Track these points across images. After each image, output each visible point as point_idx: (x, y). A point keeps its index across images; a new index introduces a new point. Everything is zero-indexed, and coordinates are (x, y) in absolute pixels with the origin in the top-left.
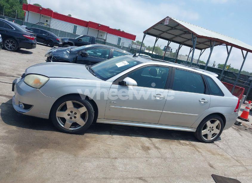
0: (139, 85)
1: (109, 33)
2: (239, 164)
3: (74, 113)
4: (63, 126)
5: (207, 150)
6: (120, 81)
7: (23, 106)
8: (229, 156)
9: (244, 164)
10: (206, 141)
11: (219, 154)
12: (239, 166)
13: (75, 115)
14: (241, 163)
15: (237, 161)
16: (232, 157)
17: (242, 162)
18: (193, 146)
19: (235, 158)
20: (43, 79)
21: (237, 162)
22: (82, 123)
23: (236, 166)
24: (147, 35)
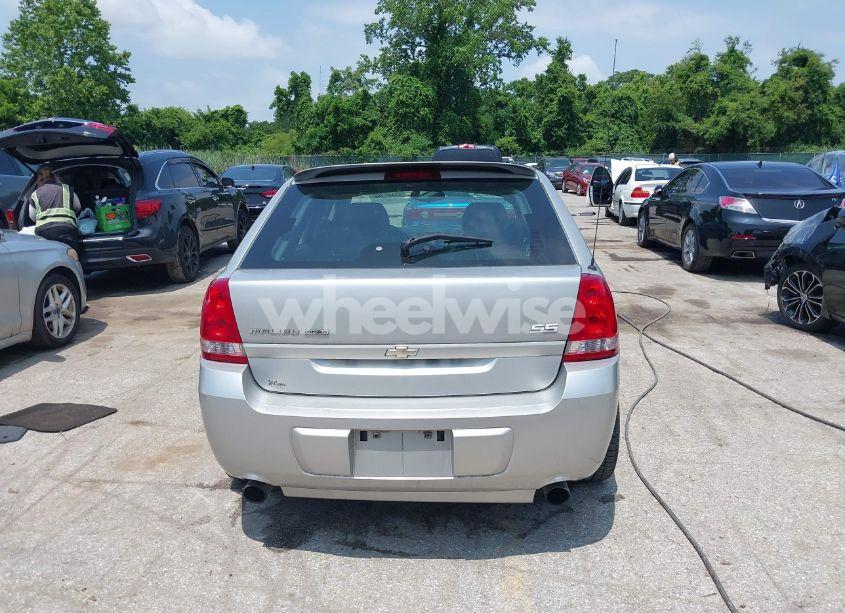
2: (82, 474)
8: (130, 476)
9: (66, 488)
11: (161, 460)
12: (77, 470)
14: (79, 486)
15: (95, 481)
16: (120, 482)
17: (78, 491)
19: (109, 488)
21: (92, 476)
23: (87, 464)
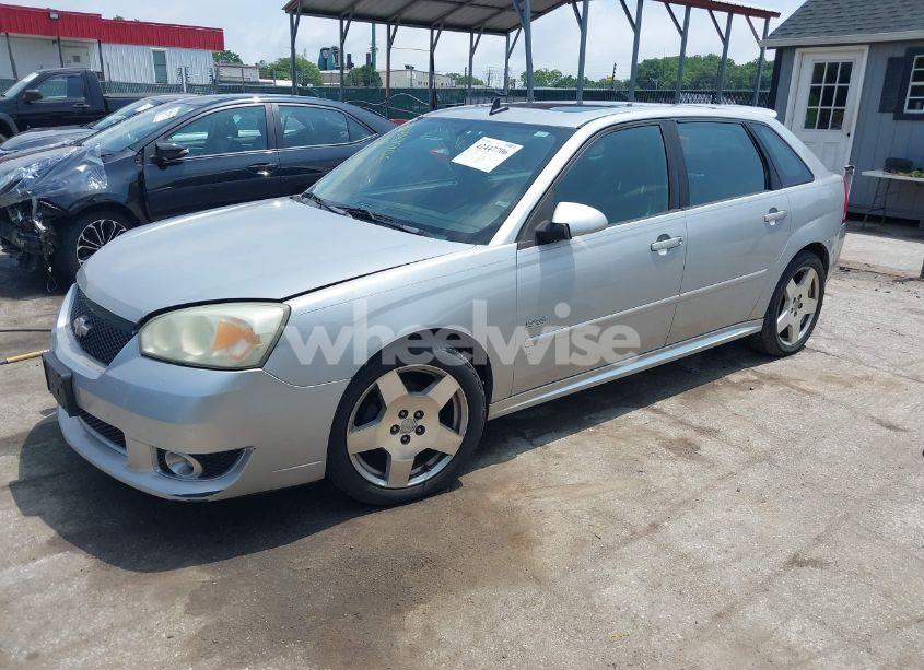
0: (613, 218)
1: (104, 41)
3: (411, 415)
4: (382, 483)
5: (820, 378)
6: (542, 226)
7: (197, 466)
10: (790, 350)
13: (420, 422)
18: (773, 379)
20: (263, 319)
22: (448, 441)
24: (301, 17)
